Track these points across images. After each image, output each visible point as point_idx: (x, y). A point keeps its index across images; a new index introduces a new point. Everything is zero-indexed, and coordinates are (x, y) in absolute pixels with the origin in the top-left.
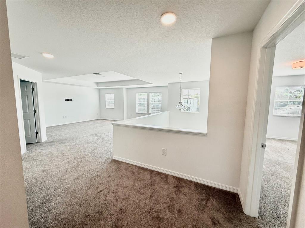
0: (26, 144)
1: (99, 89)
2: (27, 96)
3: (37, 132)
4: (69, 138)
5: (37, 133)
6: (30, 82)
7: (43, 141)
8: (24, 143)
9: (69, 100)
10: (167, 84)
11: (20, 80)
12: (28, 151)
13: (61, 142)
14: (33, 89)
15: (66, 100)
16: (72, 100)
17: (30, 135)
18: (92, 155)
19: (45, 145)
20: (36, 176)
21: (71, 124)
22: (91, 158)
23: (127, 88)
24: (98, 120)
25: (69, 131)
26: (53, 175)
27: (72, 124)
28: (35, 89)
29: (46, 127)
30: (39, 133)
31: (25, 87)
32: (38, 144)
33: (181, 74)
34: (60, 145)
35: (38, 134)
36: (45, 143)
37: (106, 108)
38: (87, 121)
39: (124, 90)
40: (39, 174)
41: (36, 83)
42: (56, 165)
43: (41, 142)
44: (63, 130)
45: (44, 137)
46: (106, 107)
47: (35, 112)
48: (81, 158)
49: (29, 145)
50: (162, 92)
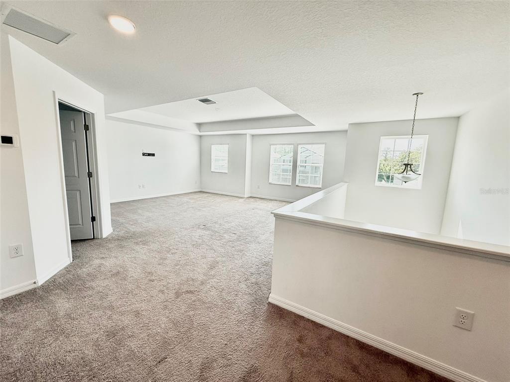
0: (72, 241)
1: (201, 136)
2: (76, 141)
3: (95, 217)
4: (153, 231)
5: (93, 219)
6: (81, 111)
7: (104, 236)
8: (67, 240)
9: (149, 155)
10: (346, 127)
11: (59, 102)
12: (77, 261)
13: (140, 240)
14: (87, 128)
15: (144, 154)
16: (153, 155)
17: (80, 222)
18: (213, 282)
19: (110, 246)
20: (89, 352)
21: (152, 198)
22: (214, 293)
23: (253, 136)
24: (197, 194)
25: (150, 215)
26: (132, 355)
27: (154, 200)
28: (91, 127)
29: (111, 204)
30: (97, 219)
31: (72, 123)
32: (96, 241)
33: (417, 94)
34: (137, 248)
35: (95, 220)
36: (108, 240)
37: (212, 172)
38: (179, 195)
39: (248, 138)
40: (97, 345)
41: (93, 114)
42: (137, 314)
43: (101, 238)
44: (140, 211)
45: (107, 228)
46: (212, 170)
47: (90, 175)
48: (191, 292)
49: (78, 244)
50: (325, 144)
